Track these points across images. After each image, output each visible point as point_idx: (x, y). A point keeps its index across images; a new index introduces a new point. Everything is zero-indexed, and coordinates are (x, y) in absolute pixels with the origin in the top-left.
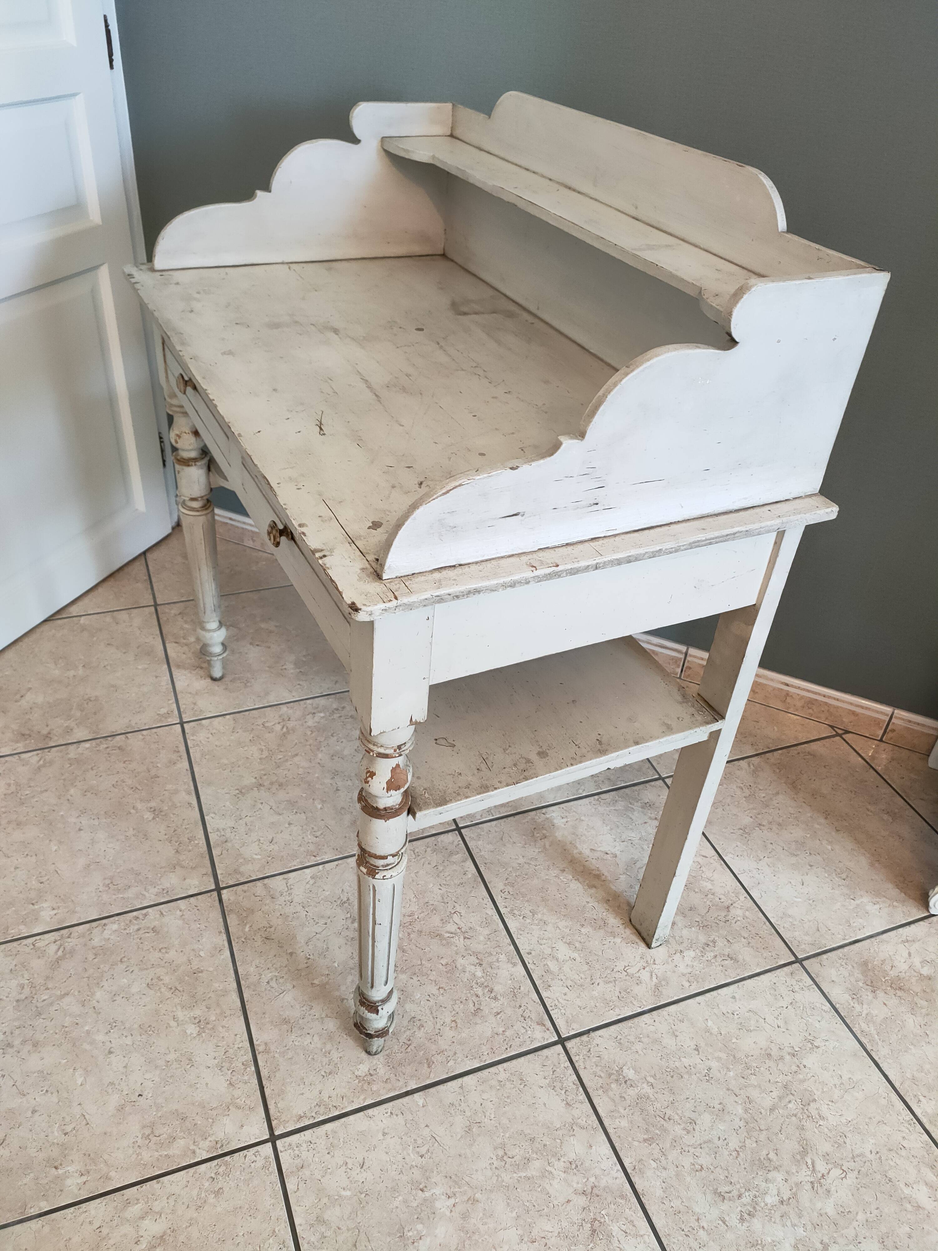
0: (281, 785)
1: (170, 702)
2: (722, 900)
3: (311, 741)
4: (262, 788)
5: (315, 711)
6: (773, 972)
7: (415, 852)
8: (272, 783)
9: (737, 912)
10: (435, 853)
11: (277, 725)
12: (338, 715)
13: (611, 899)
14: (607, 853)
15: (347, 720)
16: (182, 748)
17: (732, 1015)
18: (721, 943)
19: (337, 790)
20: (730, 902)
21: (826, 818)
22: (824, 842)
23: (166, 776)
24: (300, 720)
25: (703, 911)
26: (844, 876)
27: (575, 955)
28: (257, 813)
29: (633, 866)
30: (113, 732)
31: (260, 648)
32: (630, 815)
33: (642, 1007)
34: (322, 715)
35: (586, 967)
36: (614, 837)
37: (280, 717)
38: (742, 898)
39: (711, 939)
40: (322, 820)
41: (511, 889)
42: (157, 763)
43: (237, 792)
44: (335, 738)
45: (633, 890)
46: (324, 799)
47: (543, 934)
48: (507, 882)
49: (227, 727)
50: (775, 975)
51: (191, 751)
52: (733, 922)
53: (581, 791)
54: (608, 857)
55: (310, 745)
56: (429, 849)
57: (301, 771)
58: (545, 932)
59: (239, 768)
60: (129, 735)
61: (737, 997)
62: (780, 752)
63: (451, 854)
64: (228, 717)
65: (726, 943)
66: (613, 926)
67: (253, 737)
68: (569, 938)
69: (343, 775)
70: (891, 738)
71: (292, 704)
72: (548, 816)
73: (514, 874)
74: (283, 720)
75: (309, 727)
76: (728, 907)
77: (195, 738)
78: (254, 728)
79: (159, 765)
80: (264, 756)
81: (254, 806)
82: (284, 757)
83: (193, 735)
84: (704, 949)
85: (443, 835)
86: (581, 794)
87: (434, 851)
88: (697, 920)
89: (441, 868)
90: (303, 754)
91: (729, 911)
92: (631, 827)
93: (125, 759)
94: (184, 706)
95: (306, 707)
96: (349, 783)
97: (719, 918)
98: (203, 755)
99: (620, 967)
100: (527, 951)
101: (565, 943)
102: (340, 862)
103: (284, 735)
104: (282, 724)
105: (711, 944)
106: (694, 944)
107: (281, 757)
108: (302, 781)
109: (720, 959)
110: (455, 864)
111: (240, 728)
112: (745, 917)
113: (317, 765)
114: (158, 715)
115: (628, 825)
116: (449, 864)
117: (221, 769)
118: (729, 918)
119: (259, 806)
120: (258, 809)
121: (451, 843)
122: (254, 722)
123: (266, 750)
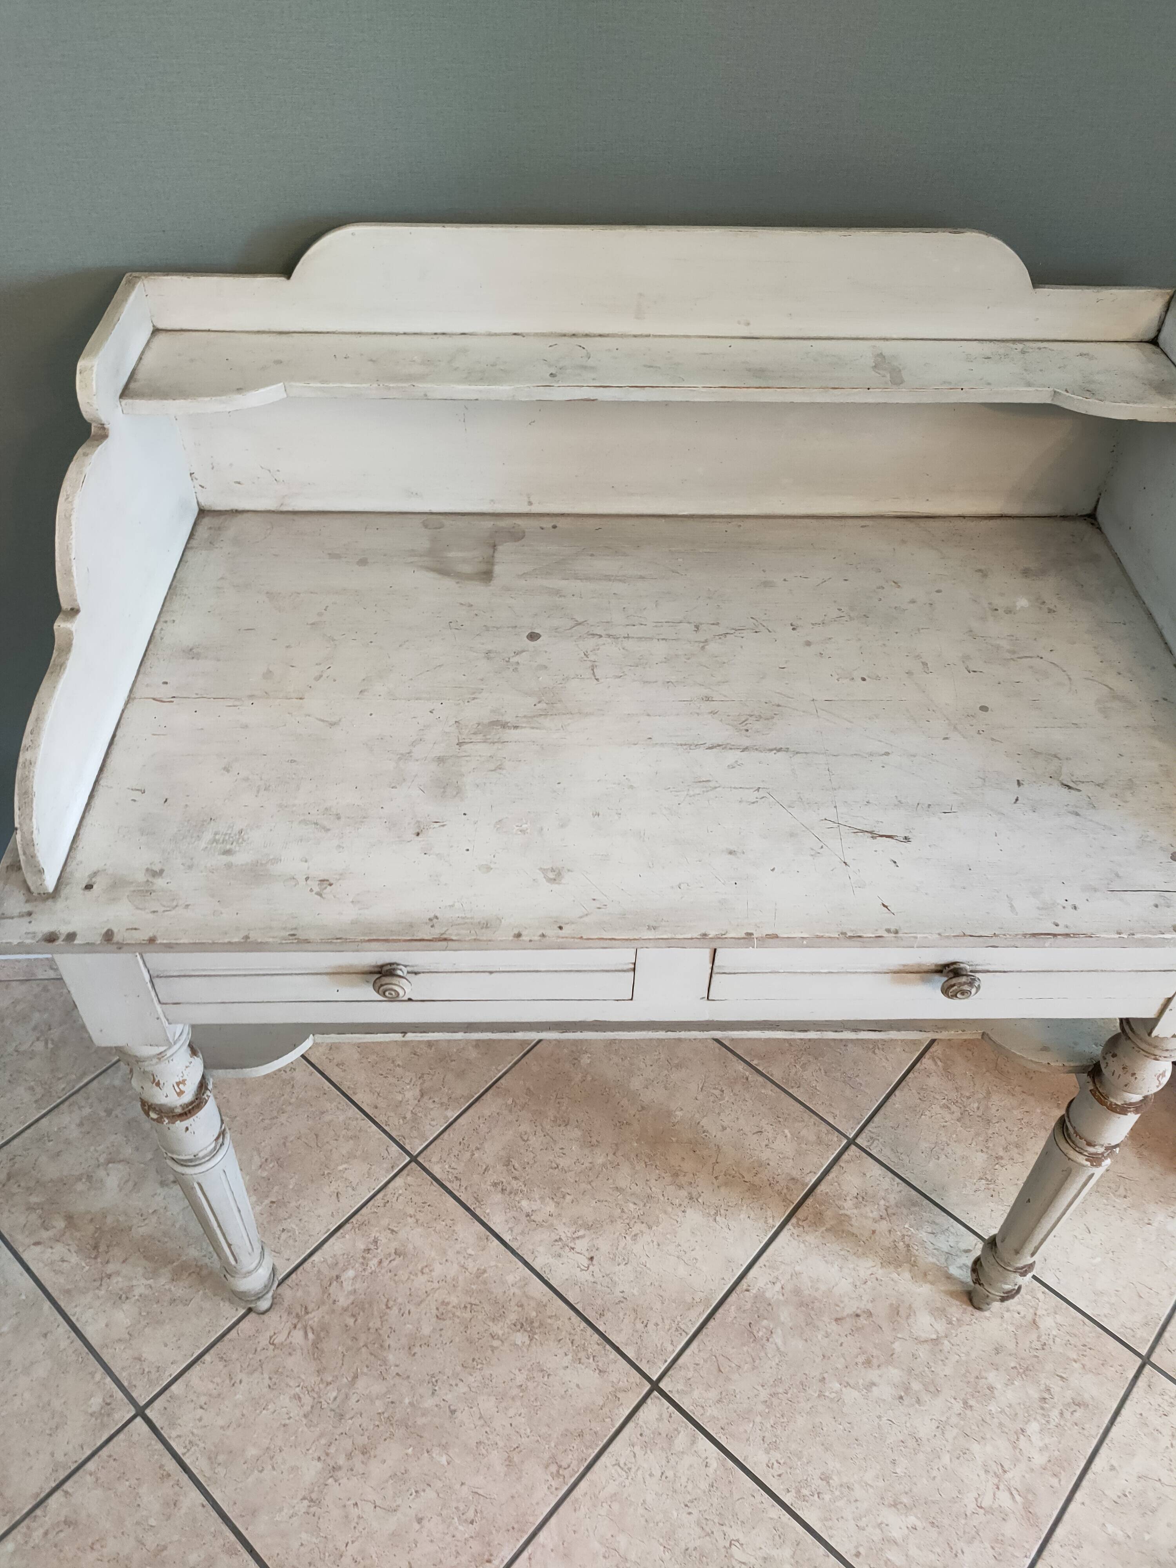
0: (365, 1451)
1: (97, 1377)
2: (1022, 1314)
3: (363, 1338)
4: (339, 1473)
5: (336, 1272)
6: (1130, 1397)
7: (622, 1465)
8: (349, 1456)
9: (1047, 1323)
10: (648, 1451)
11: (294, 1333)
13: (902, 1394)
14: (858, 1316)
15: (394, 1263)
16: (171, 1465)
17: (1125, 1498)
18: (1056, 1386)
19: (453, 1412)
23: (176, 1538)
24: (323, 1303)
25: (1011, 1346)
26: (1122, 1191)
27: (912, 1520)
28: (360, 1528)
29: (898, 1318)
30: (38, 1495)
32: (850, 1228)
33: (1028, 1554)
34: (351, 1273)
35: (933, 1533)
36: (852, 1280)
37: (289, 1313)
38: (1040, 1296)
39: (1042, 1387)
40: (462, 1484)
41: (777, 1455)
42: (147, 1519)
43: (306, 1503)
44: (395, 1310)
45: (918, 1360)
46: (444, 1441)
47: (857, 1508)
48: (766, 1445)
49: (218, 1380)
50: (1135, 1400)
51: (187, 1461)
52: (1051, 1342)
53: (770, 1221)
54: (863, 1321)
55: (366, 1345)
57: (379, 1406)
58: (858, 1504)
59: (283, 1453)
60: (67, 1486)
61: (1116, 1465)
63: (670, 1438)
64: (207, 1357)
65: (1061, 1383)
66: (929, 1440)
67: (270, 1379)
68: (890, 1494)
69: (445, 1378)
72: (754, 1291)
73: (769, 1426)
74: (298, 1316)
75: (345, 1310)
76: (1034, 1321)
77: (179, 1431)
78: (262, 1357)
79: (152, 1522)
80: (308, 1408)
81: (347, 1517)
82: (339, 1391)
83: (172, 1426)
84: (1042, 1408)
85: (641, 1409)
86: (774, 1226)
87: (645, 1446)
88: (1013, 1365)
89: (671, 1474)
90: (365, 1370)
91: (1038, 1328)
92: (860, 1250)
93: (90, 1541)
94: (125, 1373)
95: (319, 1272)
96: (462, 1388)
97: (1033, 1345)
98: (211, 1459)
99: (972, 1506)
100: (854, 1552)
101: (890, 1506)
102: (530, 1549)
103: (315, 1345)
104: (300, 1325)
105: (1047, 1396)
106: (1029, 1407)
107: (334, 1394)
108: (392, 1424)
109: (1067, 1415)
110: (685, 1456)
111: (238, 1371)
112: (1059, 1326)
113: (397, 1380)
114: (91, 1415)
115: (856, 1249)
116: (677, 1459)
117: (256, 1471)
118: (1044, 1338)
119: (354, 1512)
120: (356, 1520)
121: (660, 1419)
122: (254, 1346)
123: (304, 1394)
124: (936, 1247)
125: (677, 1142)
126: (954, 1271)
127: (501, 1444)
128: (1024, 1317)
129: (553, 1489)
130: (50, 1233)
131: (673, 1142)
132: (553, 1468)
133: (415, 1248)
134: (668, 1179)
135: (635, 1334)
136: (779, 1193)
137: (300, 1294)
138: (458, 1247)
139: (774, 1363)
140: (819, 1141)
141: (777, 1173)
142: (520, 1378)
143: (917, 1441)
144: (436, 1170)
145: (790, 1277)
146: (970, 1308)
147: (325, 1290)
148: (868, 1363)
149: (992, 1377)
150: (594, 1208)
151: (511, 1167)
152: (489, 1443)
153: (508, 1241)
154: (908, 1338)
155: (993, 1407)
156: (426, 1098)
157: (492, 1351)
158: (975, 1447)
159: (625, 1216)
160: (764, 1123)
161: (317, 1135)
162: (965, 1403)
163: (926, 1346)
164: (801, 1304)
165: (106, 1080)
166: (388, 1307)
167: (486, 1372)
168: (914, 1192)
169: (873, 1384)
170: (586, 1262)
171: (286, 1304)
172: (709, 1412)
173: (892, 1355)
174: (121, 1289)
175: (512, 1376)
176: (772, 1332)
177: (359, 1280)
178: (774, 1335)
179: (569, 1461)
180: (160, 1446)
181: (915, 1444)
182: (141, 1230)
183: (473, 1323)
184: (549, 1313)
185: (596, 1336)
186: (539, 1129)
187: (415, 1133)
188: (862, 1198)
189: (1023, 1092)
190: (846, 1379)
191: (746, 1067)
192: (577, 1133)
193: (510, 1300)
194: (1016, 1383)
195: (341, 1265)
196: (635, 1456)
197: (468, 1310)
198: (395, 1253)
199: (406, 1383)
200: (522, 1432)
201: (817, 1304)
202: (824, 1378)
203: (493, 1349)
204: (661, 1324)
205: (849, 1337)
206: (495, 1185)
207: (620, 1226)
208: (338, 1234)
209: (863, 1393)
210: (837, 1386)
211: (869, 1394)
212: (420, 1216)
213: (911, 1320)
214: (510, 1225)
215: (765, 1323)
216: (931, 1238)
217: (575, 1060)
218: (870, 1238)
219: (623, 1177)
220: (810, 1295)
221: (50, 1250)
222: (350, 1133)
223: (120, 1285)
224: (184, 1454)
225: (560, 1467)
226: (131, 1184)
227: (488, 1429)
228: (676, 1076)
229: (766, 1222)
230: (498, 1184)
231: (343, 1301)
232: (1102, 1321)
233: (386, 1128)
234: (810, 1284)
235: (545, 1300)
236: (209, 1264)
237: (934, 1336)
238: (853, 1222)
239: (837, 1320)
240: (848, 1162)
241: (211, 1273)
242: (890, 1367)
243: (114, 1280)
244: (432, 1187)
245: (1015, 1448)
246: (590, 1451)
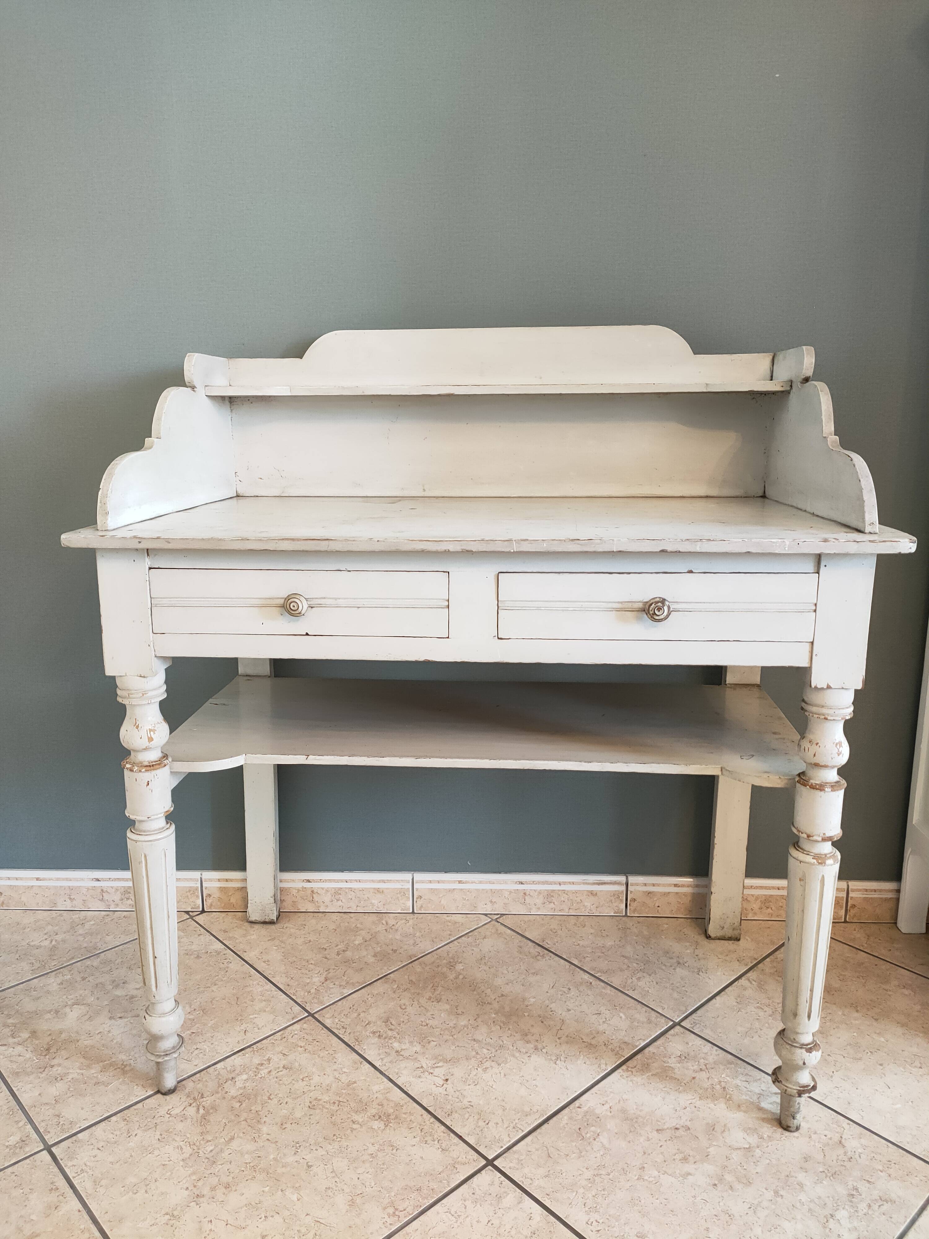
0: (227, 1186)
1: (21, 1124)
2: (829, 1136)
3: (244, 1115)
4: (201, 1200)
5: (233, 1075)
7: (453, 1213)
8: (213, 1189)
9: (852, 1144)
10: (478, 1205)
11: (189, 1109)
12: (266, 1071)
13: (716, 1182)
14: (676, 1129)
15: (281, 1073)
16: (61, 1183)
18: (863, 1187)
19: (309, 1167)
20: (837, 1135)
21: (857, 1011)
22: (875, 1036)
23: (50, 1229)
24: (217, 1093)
25: (820, 1157)
26: (917, 1063)
29: (714, 1132)
31: (126, 1020)
32: (673, 1075)
34: (245, 1077)
36: (673, 1106)
37: (188, 1097)
39: (850, 1187)
40: (307, 1215)
41: (596, 1216)
42: (30, 1215)
43: (168, 1217)
44: (275, 1101)
45: (732, 1161)
46: (297, 1185)
48: (587, 1209)
49: (118, 1133)
51: (75, 1182)
52: (857, 1156)
53: (603, 1066)
54: (681, 1132)
55: (246, 1120)
56: (467, 1203)
57: (247, 1158)
59: (157, 1183)
62: (768, 960)
63: (499, 1198)
64: (114, 1119)
65: (867, 1185)
66: (741, 1216)
67: (161, 1135)
69: (308, 1145)
70: (855, 916)
71: (198, 1075)
72: (585, 1109)
73: (590, 1195)
74: (194, 1099)
75: (234, 1098)
76: (840, 1142)
77: (75, 1162)
78: (158, 1121)
79: (33, 1217)
80: (186, 1155)
81: (200, 1229)
82: (216, 1146)
83: (71, 1158)
84: (851, 1201)
85: (476, 1177)
86: (606, 1070)
87: (476, 1201)
88: (821, 1170)
89: (496, 1222)
90: (241, 1135)
91: (844, 1146)
92: (681, 1088)
94: (43, 1124)
95: (219, 1074)
96: (321, 1152)
97: (840, 1158)
98: (96, 1183)
103: (203, 1117)
104: (194, 1104)
105: (854, 1193)
106: (838, 1200)
107: (211, 1148)
108: (255, 1171)
109: (875, 1207)
110: (512, 1211)
111: (136, 1128)
112: (865, 1147)
113: (267, 1143)
114: (7, 1146)
115: (678, 1088)
116: (504, 1213)
117: (131, 1193)
118: (849, 1154)
119: (207, 1227)
120: (208, 1232)
121: (492, 1184)
122: (154, 1114)
123: (186, 1146)
124: (749, 1090)
125: (528, 1016)
126: (764, 1105)
127: (347, 1190)
128: (831, 1139)
129: (388, 1224)
130: (16, 1040)
131: (525, 1016)
132: (391, 1210)
133: (300, 1065)
134: (518, 1036)
135: (477, 1129)
136: (612, 1050)
137: (200, 1086)
138: (335, 1067)
139: (598, 1155)
140: (649, 1021)
141: (611, 1038)
142: (372, 1150)
143: (730, 1216)
144: (328, 1022)
145: (618, 1102)
146: (780, 1130)
147: (220, 1085)
148: (685, 1159)
149: (801, 1177)
150: (453, 1050)
151: (389, 1023)
152: (337, 1189)
153: (378, 1066)
154: (722, 1146)
155: (803, 1197)
156: (328, 982)
157: (352, 1131)
158: (786, 1225)
159: (478, 1057)
160: (603, 1009)
161: (237, 998)
162: (776, 1192)
163: (738, 1151)
164: (627, 1119)
165: (88, 962)
166: (269, 1099)
167: (345, 1144)
168: (730, 1056)
169: (689, 1174)
170: (441, 1083)
171: (187, 1091)
172: (536, 1183)
173: (707, 1156)
174: (59, 1074)
175: (366, 1148)
176: (598, 1135)
177: (250, 1081)
178: (600, 1137)
179: (405, 1206)
180: (56, 1170)
181: (728, 1219)
182: (86, 1043)
183: (339, 1112)
184: (404, 1111)
185: (443, 1128)
186: (416, 1003)
187: (316, 1001)
188: (683, 1058)
189: (826, 1002)
190: (664, 1169)
191: (590, 977)
192: (447, 1007)
193: (373, 1101)
194: (824, 1182)
195: (237, 1072)
196: (465, 1208)
197: (336, 1105)
198: (284, 1067)
199: (274, 1145)
200: (367, 1184)
201: (640, 1119)
202: (644, 1167)
203: (352, 1130)
204: (500, 1124)
205: (668, 1142)
206: (374, 1033)
207: (473, 1062)
208: (240, 1053)
209: (679, 1179)
210: (656, 1173)
211: (685, 1180)
212: (310, 1048)
213: (726, 1133)
214: (382, 1057)
215: (593, 1128)
216: (745, 1084)
217: (451, 966)
218: (691, 1081)
219: (481, 1034)
220: (635, 1114)
221: (12, 1049)
222: (263, 998)
223: (59, 1072)
224: (74, 1177)
225: (396, 1209)
226: (87, 1017)
227: (337, 1180)
228: (532, 979)
229: (599, 1066)
230: (377, 1032)
231: (233, 1092)
232: (904, 1146)
233: (294, 997)
234: (635, 1107)
235: (402, 1103)
236: (133, 1064)
237: (748, 1147)
238: (676, 1071)
239: (657, 1130)
240: (673, 1035)
241: (132, 1070)
242: (705, 1164)
243: (55, 1069)
244: (323, 1031)
245: (825, 1227)
246: (426, 1201)
